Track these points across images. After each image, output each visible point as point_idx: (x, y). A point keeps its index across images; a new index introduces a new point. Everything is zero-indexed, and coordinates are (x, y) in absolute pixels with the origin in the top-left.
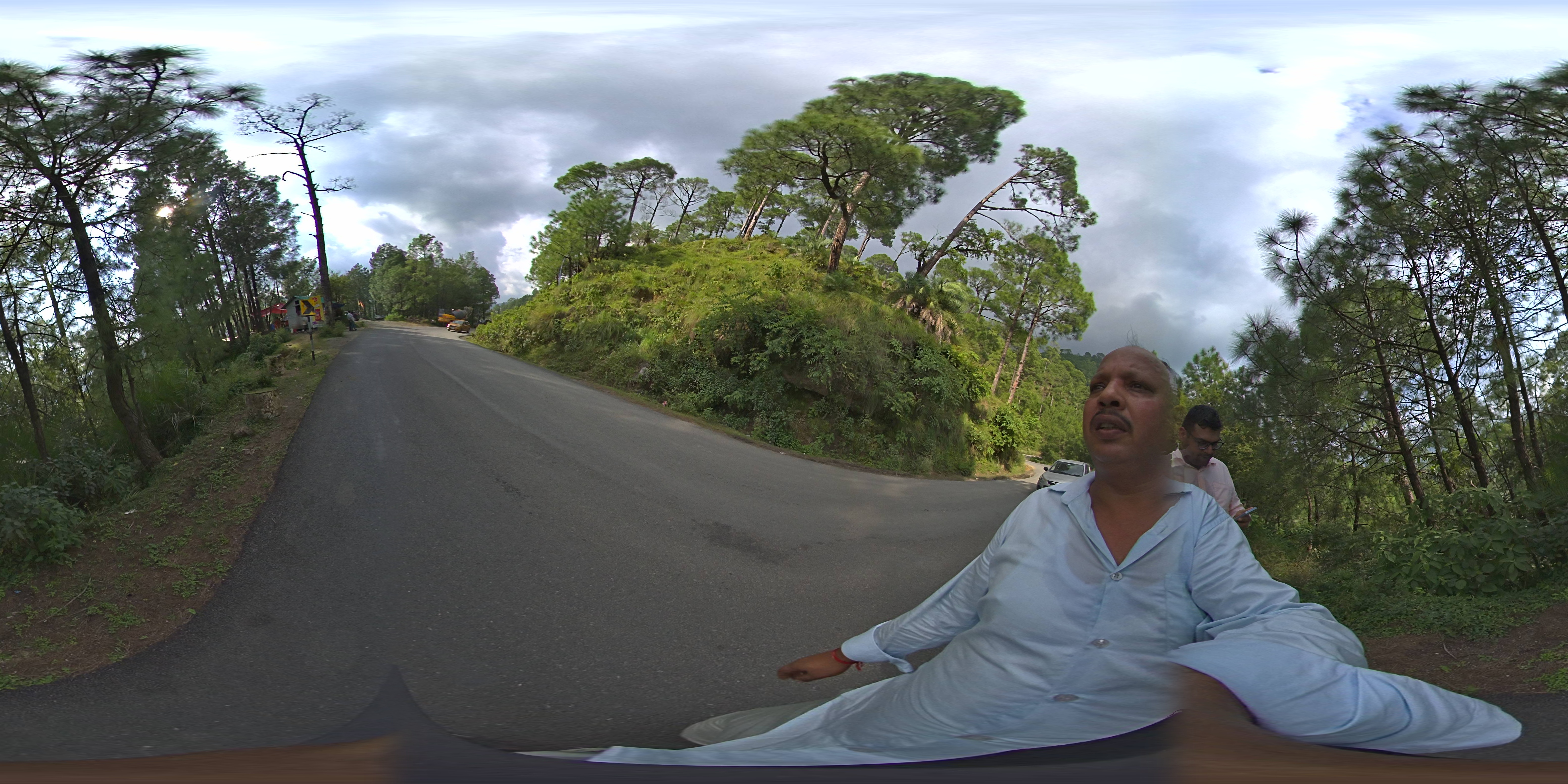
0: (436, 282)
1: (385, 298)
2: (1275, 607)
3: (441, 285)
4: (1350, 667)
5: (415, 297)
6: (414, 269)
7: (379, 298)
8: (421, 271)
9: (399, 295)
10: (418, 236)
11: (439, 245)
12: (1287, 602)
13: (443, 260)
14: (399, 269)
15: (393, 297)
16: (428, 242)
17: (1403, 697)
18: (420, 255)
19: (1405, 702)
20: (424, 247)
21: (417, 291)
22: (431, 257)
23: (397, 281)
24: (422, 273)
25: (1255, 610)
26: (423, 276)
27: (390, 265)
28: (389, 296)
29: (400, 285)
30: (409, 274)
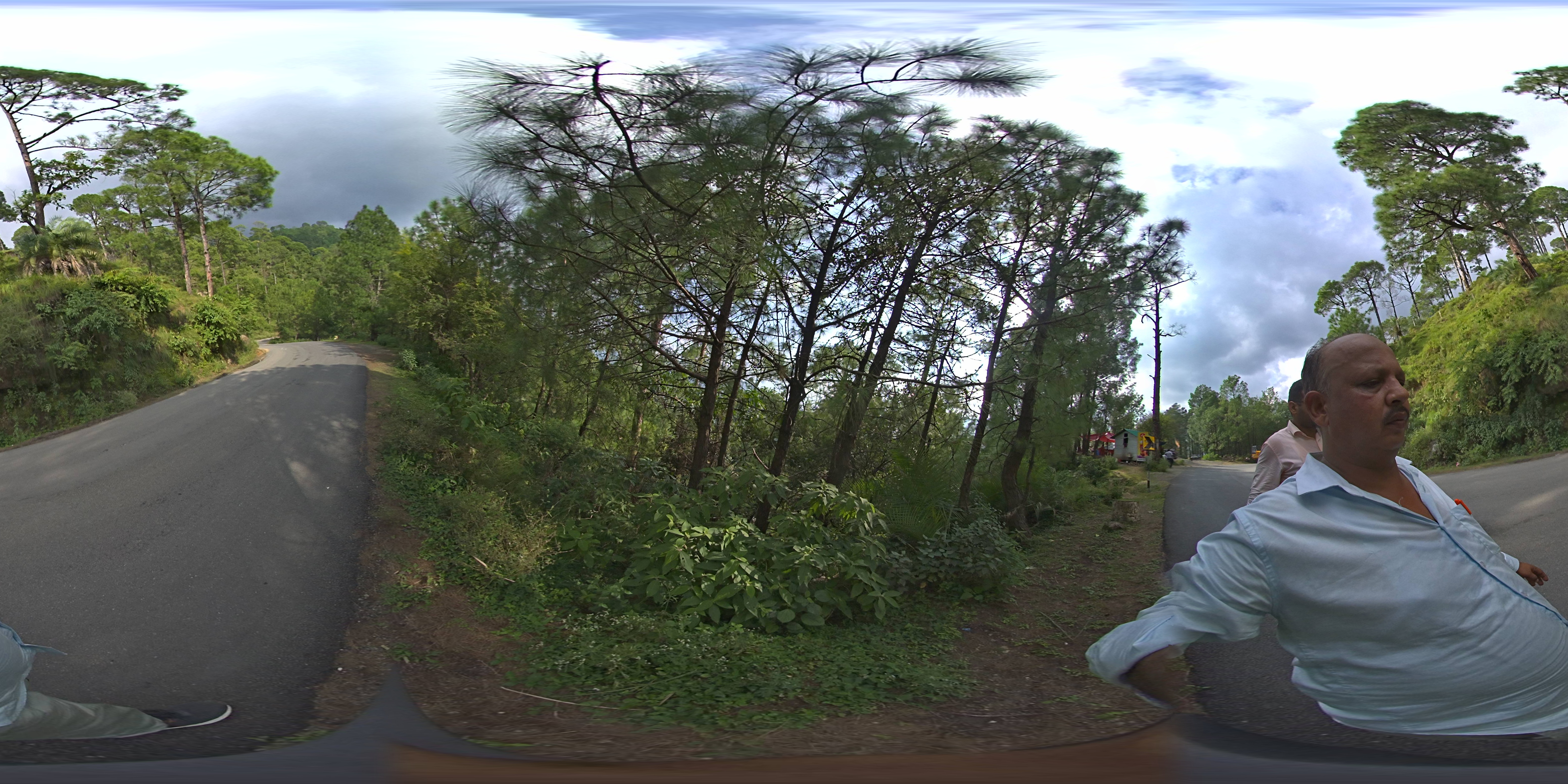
0: (1246, 421)
1: (1202, 439)
5: (1228, 436)
6: (1226, 410)
7: (1197, 439)
8: (1232, 411)
9: (1214, 435)
10: (1227, 378)
11: (1245, 386)
13: (1250, 399)
14: (1213, 409)
15: (1209, 437)
16: (1236, 383)
18: (1230, 397)
20: (1233, 388)
21: (1229, 431)
22: (1239, 397)
23: (1213, 421)
24: (1233, 414)
26: (1235, 416)
27: (1206, 406)
28: (1206, 437)
29: (1215, 426)
30: (1222, 415)
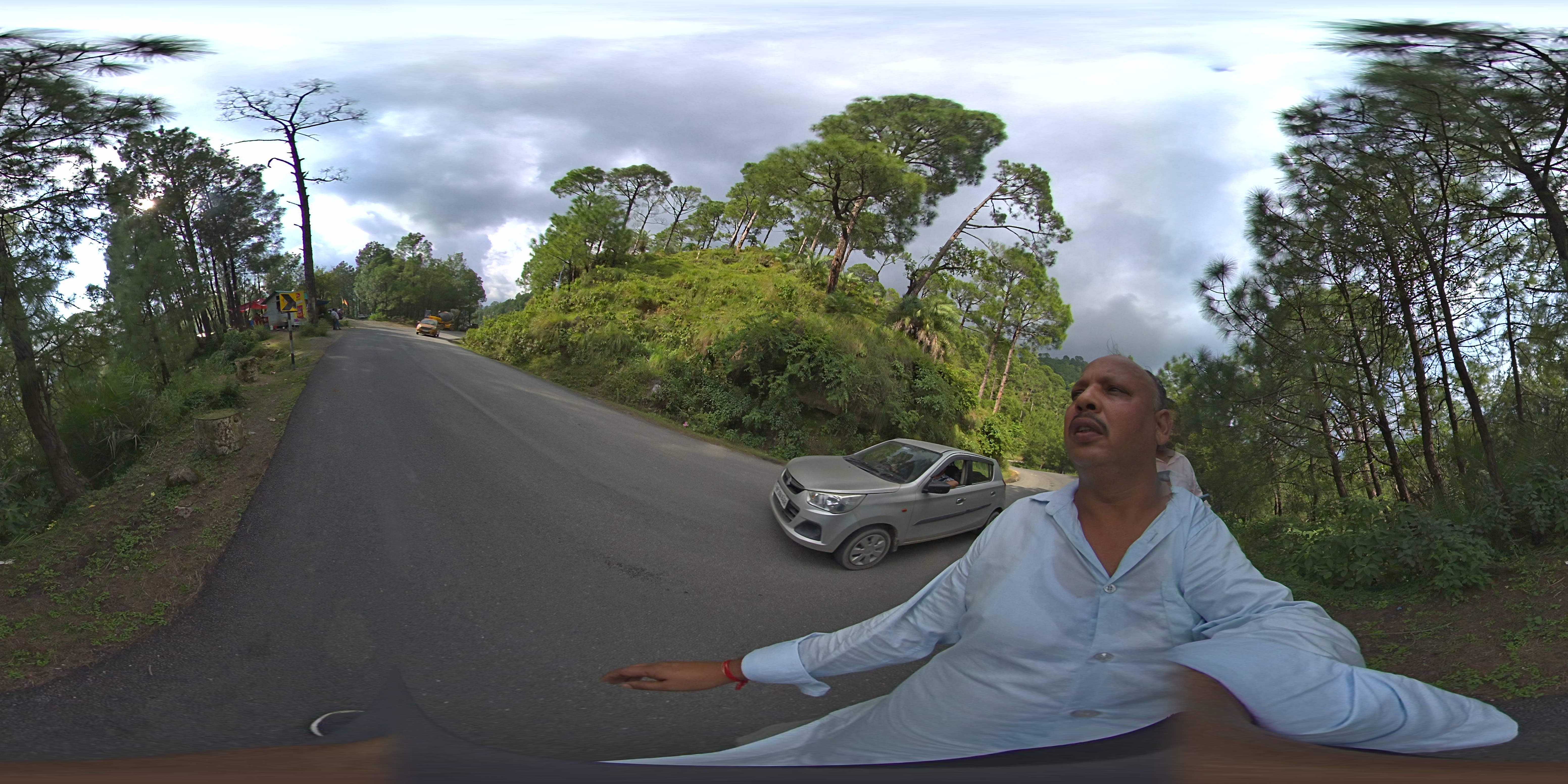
0: (423, 282)
1: (370, 298)
2: (1270, 606)
3: (428, 286)
4: (1345, 666)
5: (401, 297)
6: (401, 269)
7: (365, 298)
9: (384, 294)
10: (406, 235)
11: (428, 245)
12: (1280, 601)
13: (432, 260)
14: (385, 267)
16: (417, 242)
17: (1398, 697)
18: (408, 255)
19: (1400, 700)
20: (412, 246)
21: (403, 291)
22: (420, 256)
23: (383, 279)
24: (409, 273)
25: (1250, 610)
26: (411, 276)
27: (376, 264)
28: (374, 295)
29: (386, 284)
30: (395, 274)
